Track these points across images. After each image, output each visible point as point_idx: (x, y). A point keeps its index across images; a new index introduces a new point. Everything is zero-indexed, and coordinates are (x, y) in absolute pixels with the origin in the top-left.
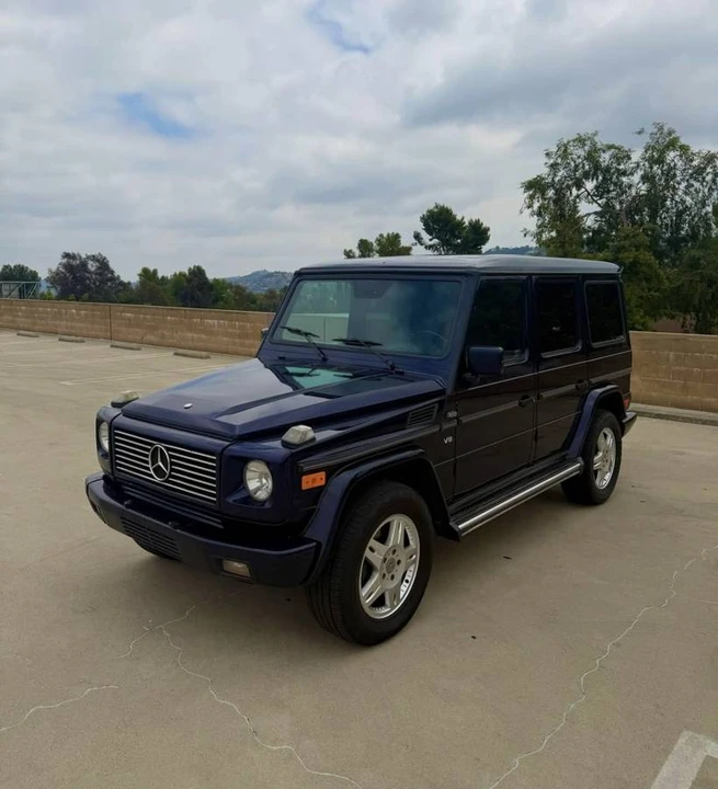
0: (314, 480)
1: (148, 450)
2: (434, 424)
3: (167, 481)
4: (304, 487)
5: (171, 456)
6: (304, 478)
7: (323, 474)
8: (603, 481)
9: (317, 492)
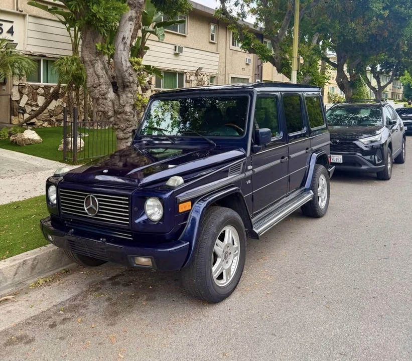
0: (185, 207)
1: (84, 199)
2: (242, 173)
3: (97, 215)
4: (181, 211)
5: (99, 201)
6: (180, 205)
7: (190, 203)
8: (322, 204)
9: (187, 213)
